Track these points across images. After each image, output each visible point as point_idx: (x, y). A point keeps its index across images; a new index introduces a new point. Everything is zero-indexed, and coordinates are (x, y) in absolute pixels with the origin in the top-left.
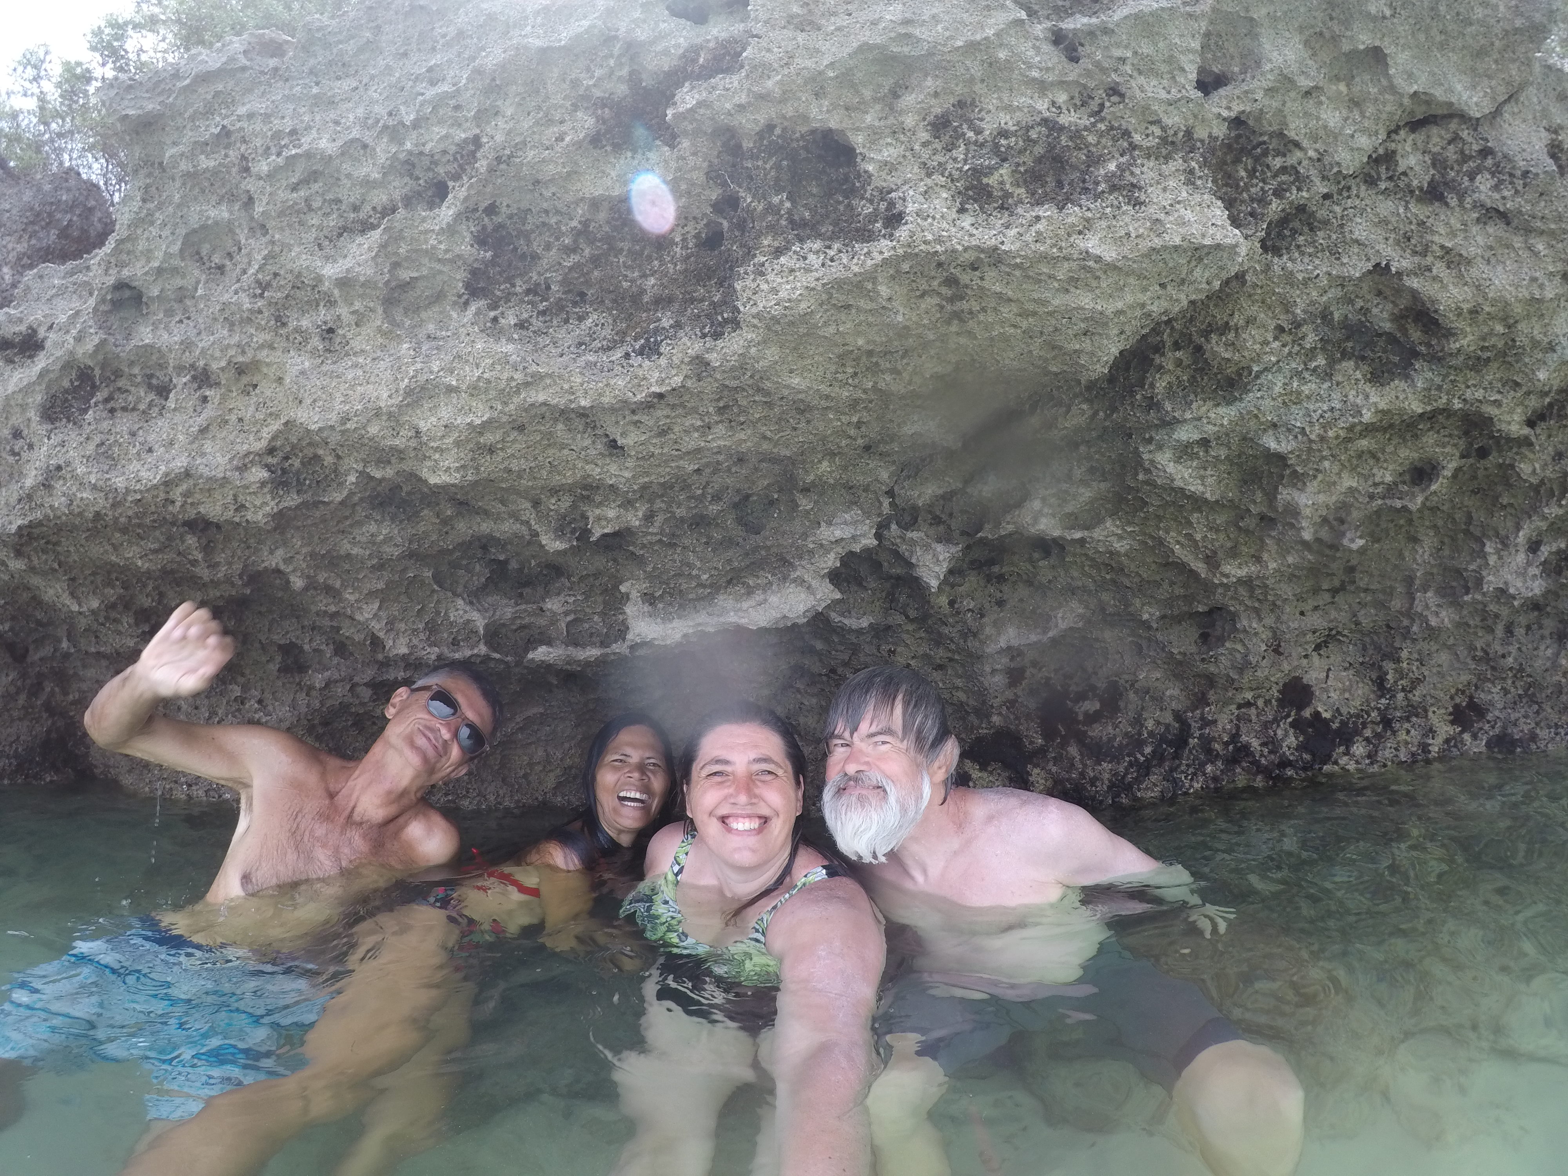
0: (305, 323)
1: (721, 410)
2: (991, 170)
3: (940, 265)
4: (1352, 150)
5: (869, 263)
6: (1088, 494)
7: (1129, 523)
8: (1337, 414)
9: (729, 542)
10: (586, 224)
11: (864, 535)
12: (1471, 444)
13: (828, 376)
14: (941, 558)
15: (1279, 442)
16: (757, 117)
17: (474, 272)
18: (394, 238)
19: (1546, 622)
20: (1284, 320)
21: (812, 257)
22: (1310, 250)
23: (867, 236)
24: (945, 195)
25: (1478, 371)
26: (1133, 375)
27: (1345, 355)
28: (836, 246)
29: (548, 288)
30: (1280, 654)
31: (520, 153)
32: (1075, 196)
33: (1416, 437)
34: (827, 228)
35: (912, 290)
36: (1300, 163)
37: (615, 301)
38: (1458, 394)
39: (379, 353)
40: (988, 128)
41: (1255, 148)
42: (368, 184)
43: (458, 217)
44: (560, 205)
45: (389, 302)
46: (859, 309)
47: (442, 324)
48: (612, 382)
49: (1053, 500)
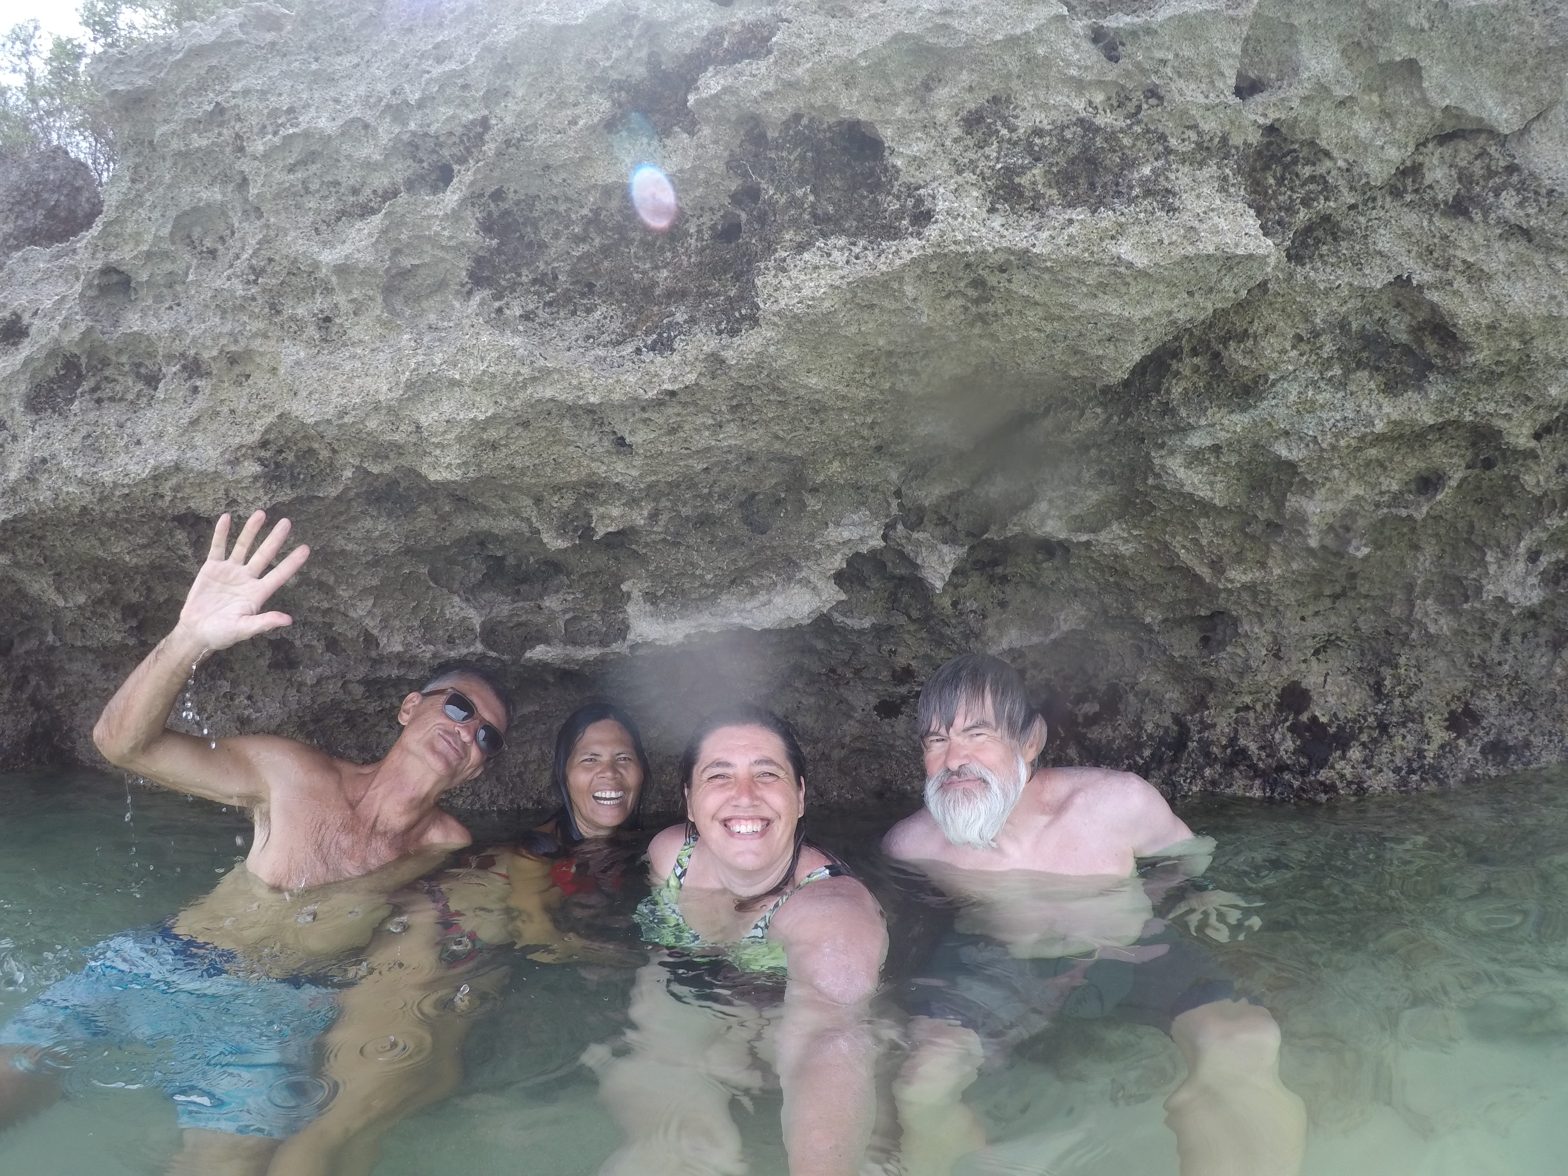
0: (301, 311)
1: (734, 409)
2: (1024, 169)
3: (968, 265)
4: (1382, 161)
5: (898, 262)
6: (1095, 497)
7: (1135, 527)
8: (1349, 424)
9: (734, 542)
10: (596, 212)
11: (871, 537)
12: (1477, 455)
13: (846, 376)
14: (947, 559)
15: (1290, 450)
16: (785, 105)
17: (479, 261)
18: (396, 223)
19: (1542, 630)
20: (1303, 329)
21: (836, 254)
22: (1333, 260)
23: (892, 233)
24: (975, 194)
25: (1491, 385)
26: (1149, 380)
27: (1360, 365)
28: (862, 243)
29: (555, 278)
30: (1280, 659)
31: (530, 137)
32: (1108, 199)
33: (1424, 447)
34: (850, 224)
35: (938, 291)
36: (1329, 173)
37: (625, 293)
38: (1469, 407)
39: (378, 344)
40: (1023, 126)
41: (1285, 155)
42: (369, 166)
43: (463, 202)
44: (570, 193)
45: (389, 291)
46: (882, 309)
47: (443, 315)
48: (623, 378)
49: (1059, 502)
